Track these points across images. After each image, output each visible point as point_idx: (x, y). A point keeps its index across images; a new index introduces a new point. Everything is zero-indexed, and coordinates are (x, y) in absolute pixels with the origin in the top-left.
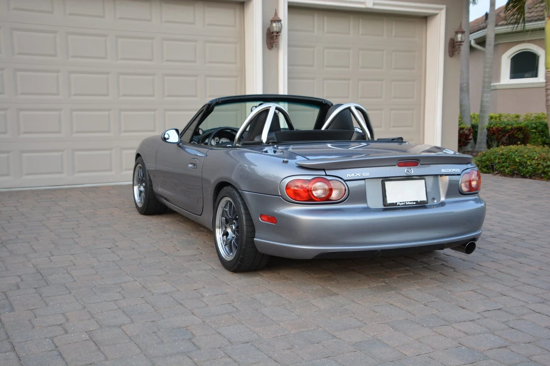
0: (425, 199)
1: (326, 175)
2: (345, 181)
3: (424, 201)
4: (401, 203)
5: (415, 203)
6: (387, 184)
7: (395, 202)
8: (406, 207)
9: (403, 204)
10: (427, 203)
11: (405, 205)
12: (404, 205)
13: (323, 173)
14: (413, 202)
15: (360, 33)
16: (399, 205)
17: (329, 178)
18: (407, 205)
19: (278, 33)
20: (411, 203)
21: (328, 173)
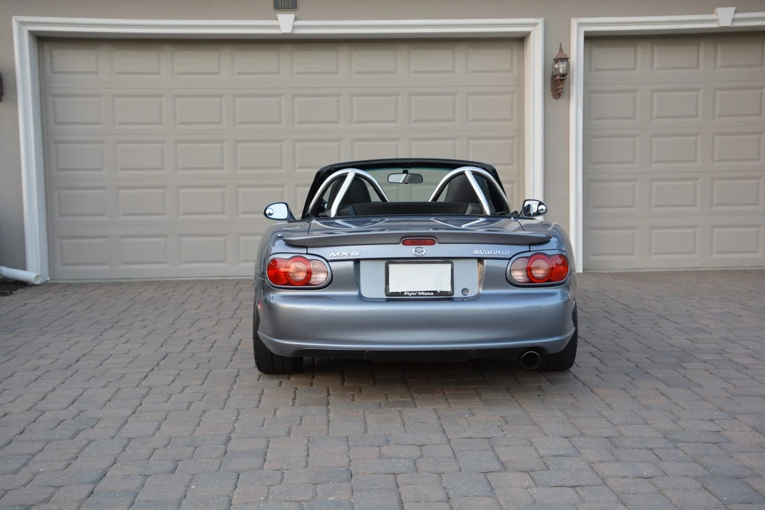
0: (448, 289)
1: (307, 254)
2: (327, 261)
3: (447, 292)
4: (410, 292)
5: (432, 294)
6: (392, 267)
7: (400, 291)
8: (417, 298)
9: (413, 294)
10: (453, 294)
11: (417, 295)
12: (414, 296)
13: (304, 251)
14: (430, 292)
15: (718, 65)
16: (407, 295)
17: (309, 257)
18: (420, 296)
19: (564, 75)
20: (426, 294)
21: (311, 251)
